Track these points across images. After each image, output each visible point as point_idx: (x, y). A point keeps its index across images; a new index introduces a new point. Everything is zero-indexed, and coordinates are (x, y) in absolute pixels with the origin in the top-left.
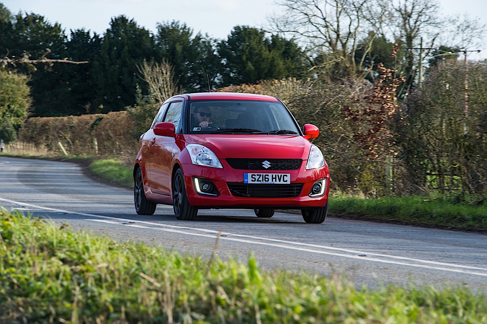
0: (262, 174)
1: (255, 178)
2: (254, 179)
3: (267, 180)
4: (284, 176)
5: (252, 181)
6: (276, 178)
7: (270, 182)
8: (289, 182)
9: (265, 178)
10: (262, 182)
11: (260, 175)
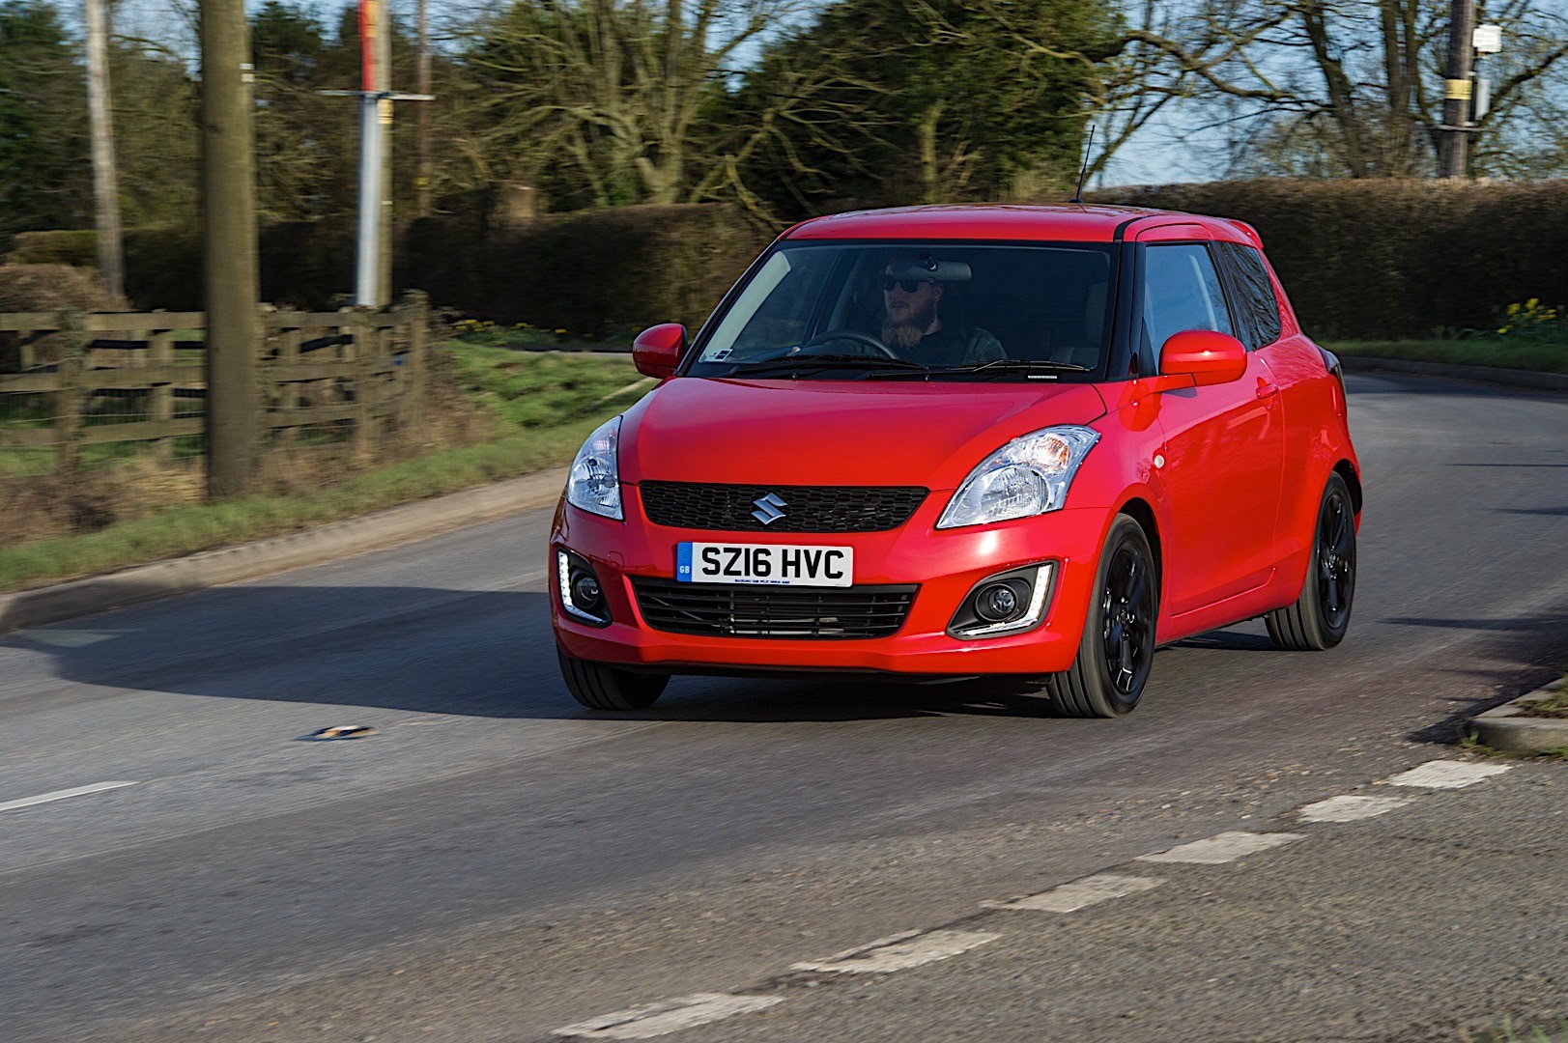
0: (743, 547)
1: (717, 563)
2: (712, 567)
3: (762, 568)
4: (829, 554)
5: (706, 571)
6: (797, 564)
7: (775, 576)
8: (846, 581)
9: (756, 563)
10: (743, 577)
11: (738, 552)
